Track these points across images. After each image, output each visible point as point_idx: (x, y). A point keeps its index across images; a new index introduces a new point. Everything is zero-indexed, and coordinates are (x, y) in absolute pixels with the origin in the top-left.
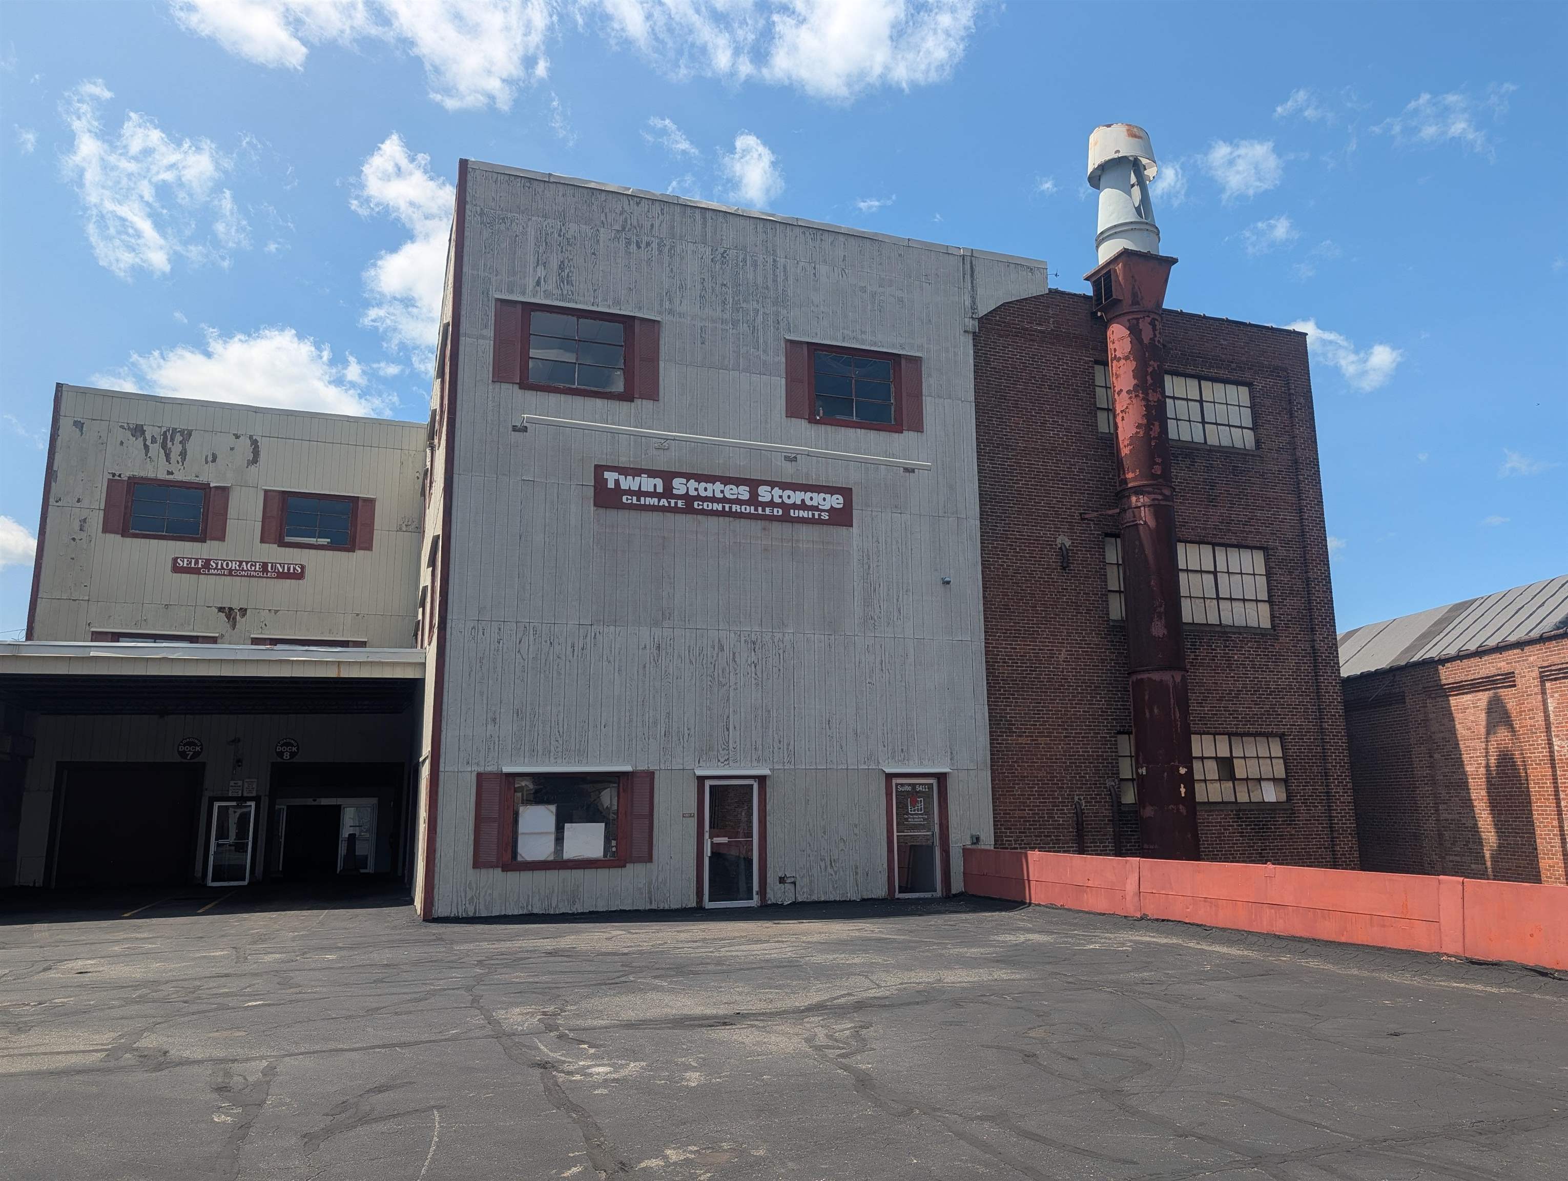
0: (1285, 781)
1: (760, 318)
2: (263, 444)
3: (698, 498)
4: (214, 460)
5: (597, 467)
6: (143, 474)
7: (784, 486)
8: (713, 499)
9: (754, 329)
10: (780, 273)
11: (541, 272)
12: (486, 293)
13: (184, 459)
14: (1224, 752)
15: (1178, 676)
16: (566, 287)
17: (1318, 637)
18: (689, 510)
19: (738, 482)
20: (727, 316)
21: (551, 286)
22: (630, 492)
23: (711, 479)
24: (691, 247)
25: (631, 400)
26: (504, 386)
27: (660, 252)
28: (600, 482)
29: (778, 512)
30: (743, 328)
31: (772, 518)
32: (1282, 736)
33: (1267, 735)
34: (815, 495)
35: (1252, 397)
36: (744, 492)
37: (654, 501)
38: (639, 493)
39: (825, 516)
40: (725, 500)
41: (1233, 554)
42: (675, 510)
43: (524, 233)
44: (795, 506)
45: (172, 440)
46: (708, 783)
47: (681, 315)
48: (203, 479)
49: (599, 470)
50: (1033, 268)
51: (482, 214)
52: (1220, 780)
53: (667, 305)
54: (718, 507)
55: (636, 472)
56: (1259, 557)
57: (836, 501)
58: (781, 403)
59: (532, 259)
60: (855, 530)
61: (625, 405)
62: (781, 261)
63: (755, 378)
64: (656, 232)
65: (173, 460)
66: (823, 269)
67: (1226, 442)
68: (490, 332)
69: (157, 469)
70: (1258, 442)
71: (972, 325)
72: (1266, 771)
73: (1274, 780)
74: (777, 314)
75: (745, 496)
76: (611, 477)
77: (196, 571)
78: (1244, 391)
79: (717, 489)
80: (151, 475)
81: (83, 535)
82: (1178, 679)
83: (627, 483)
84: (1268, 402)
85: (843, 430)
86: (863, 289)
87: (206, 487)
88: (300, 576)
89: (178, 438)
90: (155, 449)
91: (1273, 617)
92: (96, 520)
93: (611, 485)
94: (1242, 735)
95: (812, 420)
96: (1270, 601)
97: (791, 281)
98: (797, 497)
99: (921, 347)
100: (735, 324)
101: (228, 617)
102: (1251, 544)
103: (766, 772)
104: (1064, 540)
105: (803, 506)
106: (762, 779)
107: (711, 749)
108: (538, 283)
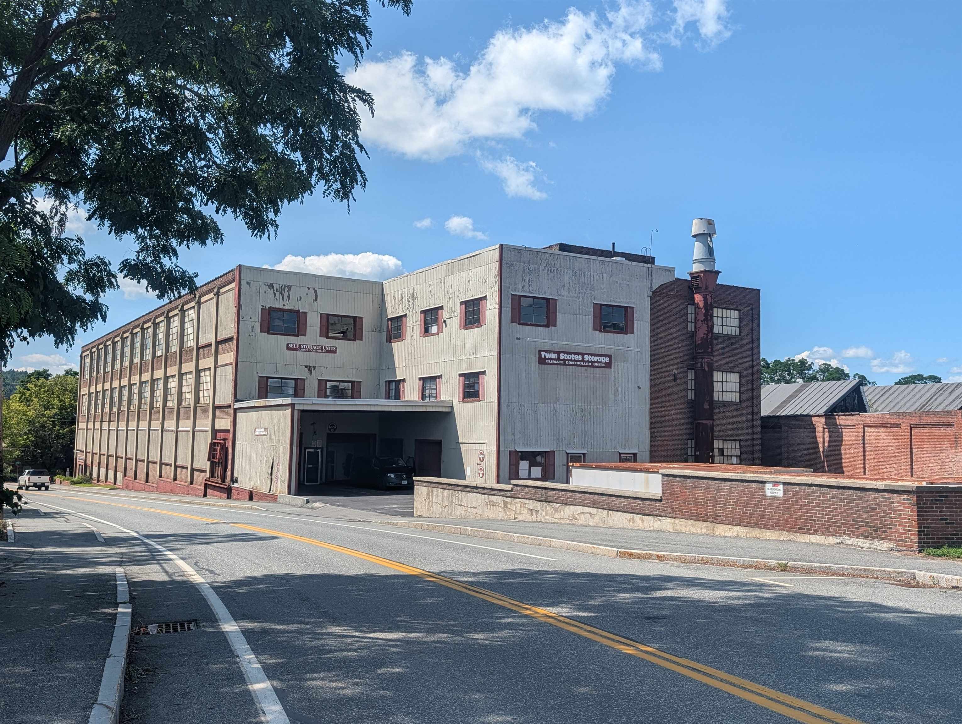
0: (740, 456)
1: (586, 296)
2: (319, 291)
3: (567, 360)
4: (300, 300)
5: (539, 351)
6: (274, 306)
7: (592, 355)
8: (571, 360)
9: (584, 299)
10: (592, 278)
11: (523, 283)
12: (508, 292)
13: (289, 299)
14: (721, 447)
15: (711, 422)
16: (531, 288)
17: (755, 405)
18: (565, 364)
19: (578, 354)
20: (576, 295)
21: (526, 288)
22: (548, 359)
23: (570, 353)
24: (566, 271)
25: (549, 327)
26: (514, 324)
27: (557, 273)
28: (540, 355)
29: (590, 364)
30: (581, 299)
31: (588, 366)
32: (740, 441)
33: (735, 440)
34: (601, 358)
35: (740, 315)
36: (580, 357)
37: (554, 362)
38: (551, 359)
39: (604, 365)
40: (575, 360)
41: (729, 374)
42: (561, 364)
43: (519, 269)
44: (595, 362)
45: (284, 290)
46: (569, 455)
47: (563, 296)
48: (296, 308)
49: (540, 351)
50: (671, 271)
51: (507, 263)
52: (719, 456)
53: (559, 293)
54: (572, 363)
55: (549, 352)
56: (737, 375)
57: (607, 360)
58: (591, 325)
59: (521, 278)
60: (612, 369)
61: (547, 328)
62: (592, 273)
63: (584, 317)
64: (556, 266)
65: (285, 300)
66: (605, 275)
67: (729, 333)
68: (510, 306)
69: (279, 304)
70: (740, 332)
71: (650, 293)
72: (734, 454)
73: (736, 456)
74: (591, 293)
75: (581, 359)
76: (543, 354)
77: (295, 350)
78: (737, 312)
79: (572, 357)
80: (277, 307)
81: (253, 333)
82: (711, 423)
83: (548, 356)
84: (745, 317)
85: (609, 334)
86: (617, 282)
87: (298, 312)
88: (335, 352)
89: (286, 289)
90: (278, 294)
91: (740, 398)
92: (258, 326)
93: (543, 357)
94: (727, 440)
95: (601, 331)
96: (740, 392)
97: (595, 280)
98: (595, 359)
99: (634, 303)
100: (579, 298)
101: (309, 370)
102: (735, 371)
103: (585, 452)
104: (675, 371)
105: (597, 362)
106: (584, 454)
107: (570, 444)
108: (523, 287)
